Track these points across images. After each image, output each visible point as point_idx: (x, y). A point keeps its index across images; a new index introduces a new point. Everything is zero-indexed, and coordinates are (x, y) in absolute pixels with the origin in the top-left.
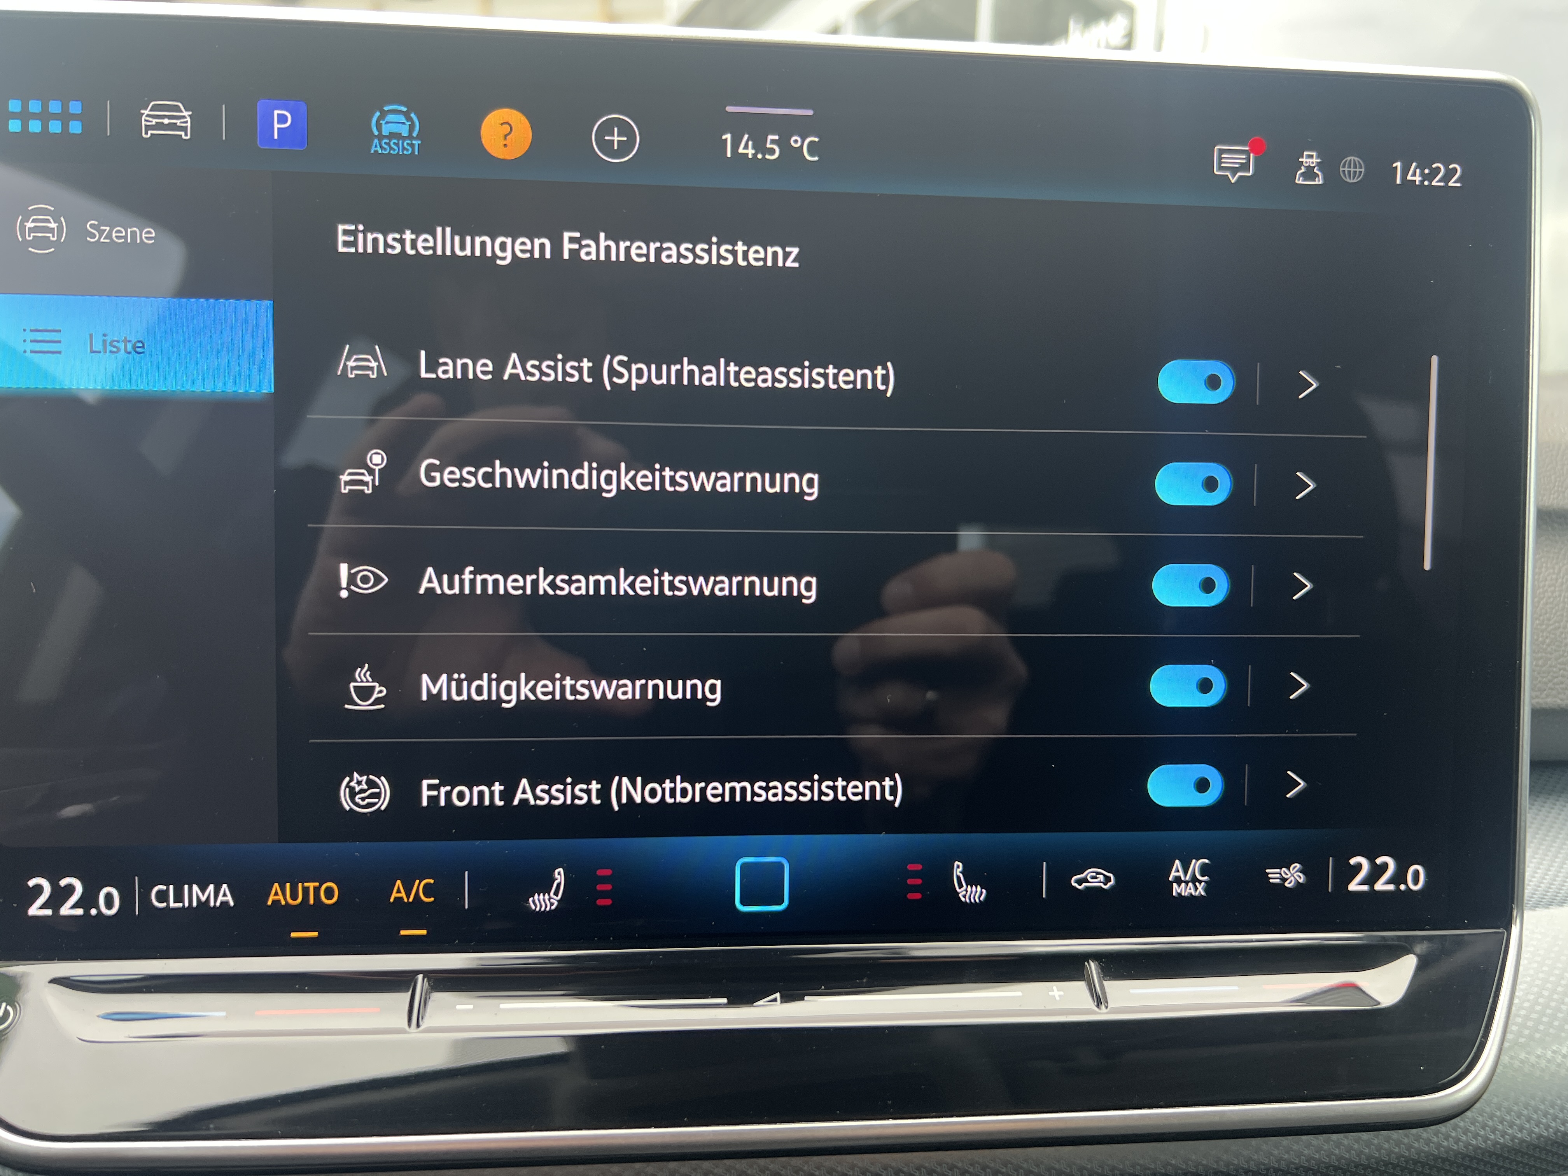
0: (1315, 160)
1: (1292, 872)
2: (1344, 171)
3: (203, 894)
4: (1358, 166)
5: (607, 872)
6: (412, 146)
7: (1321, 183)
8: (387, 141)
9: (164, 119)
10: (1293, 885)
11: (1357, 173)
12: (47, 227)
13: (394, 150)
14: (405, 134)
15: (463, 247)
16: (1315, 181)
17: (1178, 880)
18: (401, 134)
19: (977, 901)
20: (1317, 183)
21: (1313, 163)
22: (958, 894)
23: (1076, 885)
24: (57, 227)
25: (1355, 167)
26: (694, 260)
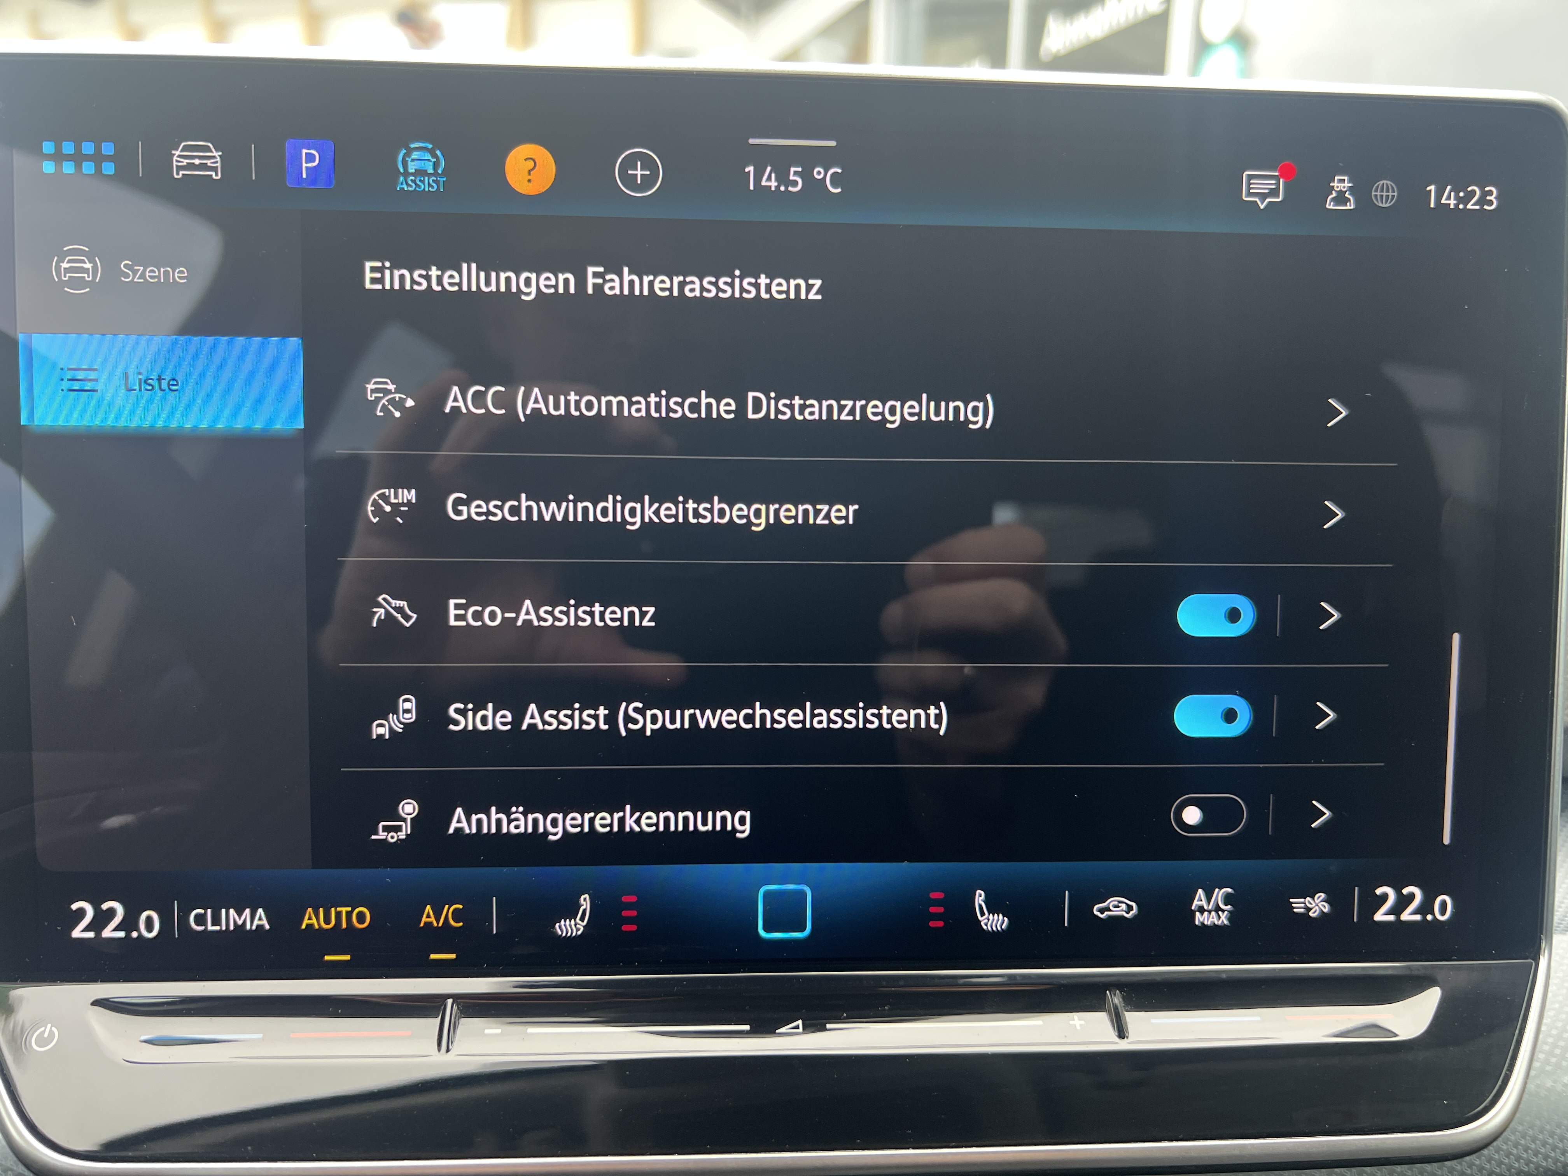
0: (1347, 185)
1: (1317, 902)
2: (1376, 196)
3: (240, 919)
4: (1390, 190)
5: (633, 899)
6: (437, 182)
7: (1352, 207)
8: (413, 178)
9: (194, 159)
10: (1318, 915)
11: (1390, 197)
12: (82, 267)
13: (420, 186)
14: (431, 171)
15: (488, 283)
16: (1346, 205)
17: (1201, 910)
18: (426, 170)
19: (999, 929)
20: (1348, 207)
21: (1344, 187)
22: (980, 922)
23: (1098, 914)
24: (92, 267)
25: (1388, 191)
26: (717, 294)
